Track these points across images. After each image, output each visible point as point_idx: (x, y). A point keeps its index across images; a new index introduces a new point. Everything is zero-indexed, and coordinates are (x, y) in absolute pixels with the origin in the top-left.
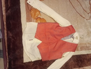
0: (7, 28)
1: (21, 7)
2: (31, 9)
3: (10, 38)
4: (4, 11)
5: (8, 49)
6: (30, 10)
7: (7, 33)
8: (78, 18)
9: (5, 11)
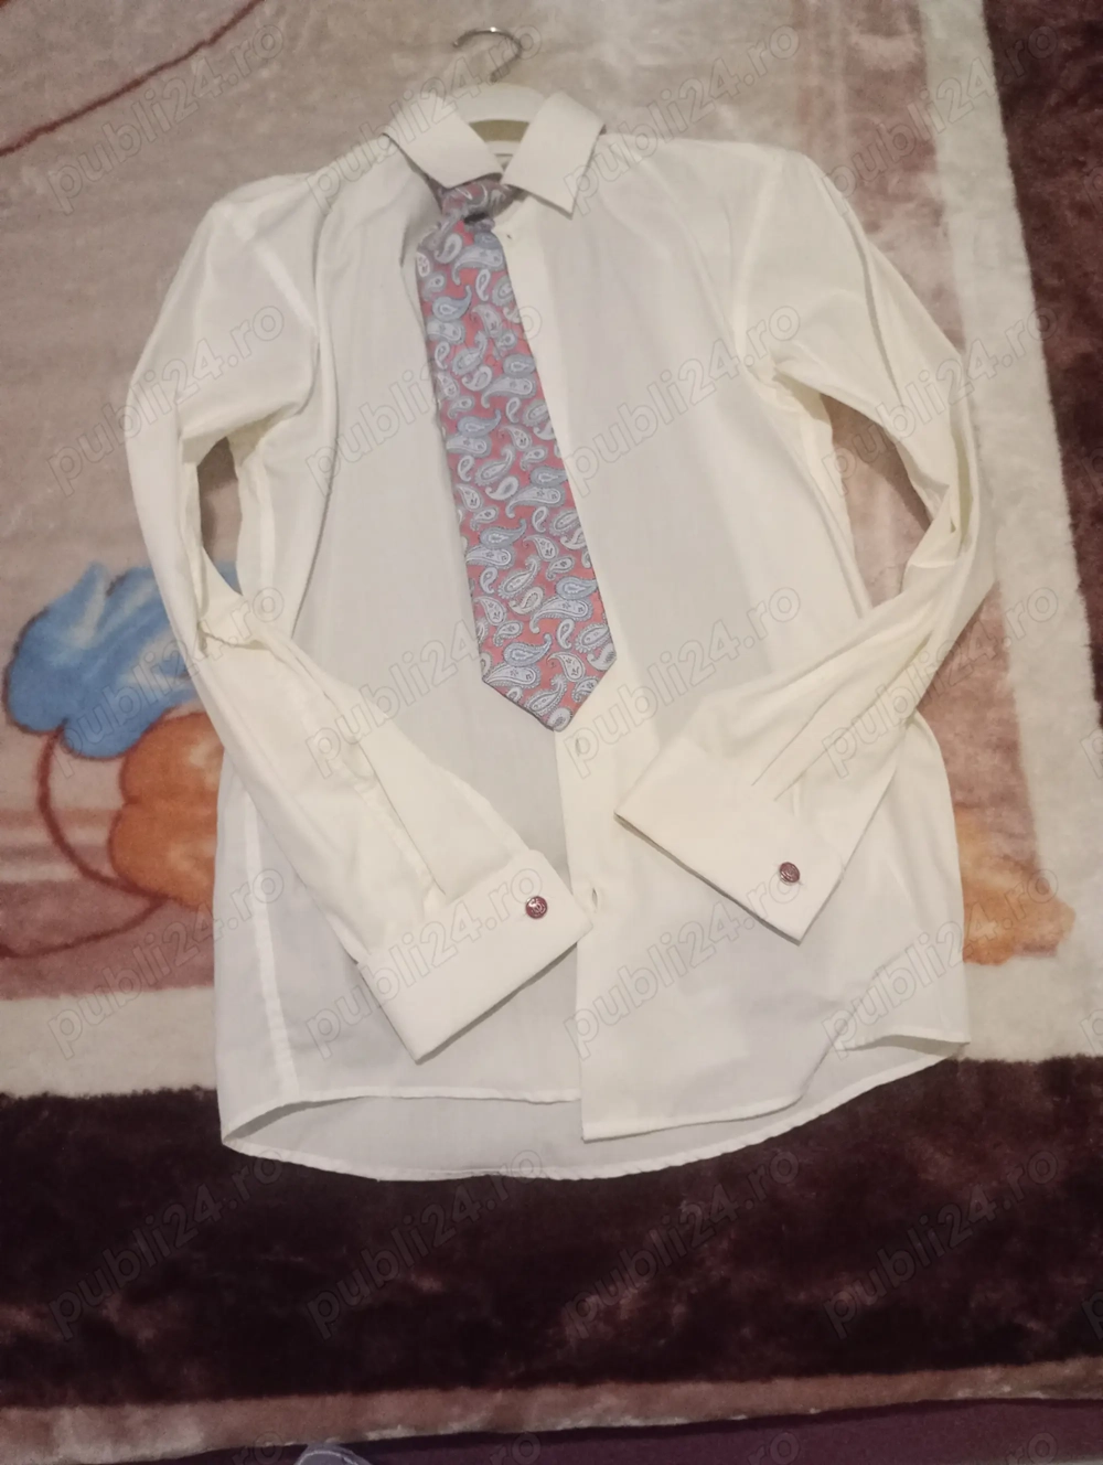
0: (477, 1377)
1: (72, 1084)
2: (130, 887)
3: (679, 1310)
4: (121, 1435)
5: (891, 1365)
6: (137, 905)
7: (585, 1372)
8: (321, 34)
9: (137, 1415)
